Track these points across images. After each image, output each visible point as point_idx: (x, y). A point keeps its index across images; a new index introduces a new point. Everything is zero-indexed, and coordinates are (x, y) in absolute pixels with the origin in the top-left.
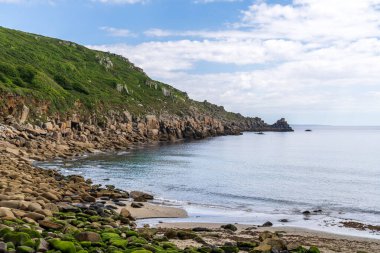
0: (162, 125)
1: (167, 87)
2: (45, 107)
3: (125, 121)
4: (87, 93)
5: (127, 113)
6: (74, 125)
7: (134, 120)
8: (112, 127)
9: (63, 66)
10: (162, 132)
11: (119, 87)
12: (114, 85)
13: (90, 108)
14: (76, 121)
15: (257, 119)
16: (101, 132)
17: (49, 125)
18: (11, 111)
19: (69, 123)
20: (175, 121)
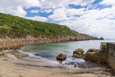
0: (70, 38)
2: (45, 35)
3: (62, 38)
4: (55, 33)
5: (63, 36)
6: (51, 38)
8: (59, 39)
9: (53, 28)
10: (70, 40)
11: (63, 32)
12: (62, 31)
13: (55, 35)
15: (96, 37)
17: (45, 38)
18: (38, 36)
19: (50, 38)
20: (73, 38)
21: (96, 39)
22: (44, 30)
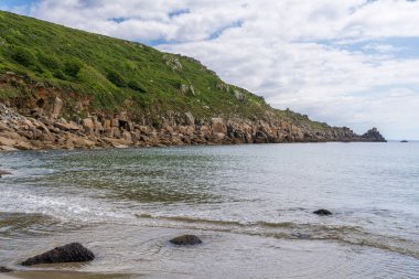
0: (230, 129)
1: (242, 90)
2: (87, 102)
3: (187, 123)
4: (141, 91)
5: (189, 115)
6: (122, 124)
7: (196, 122)
8: (169, 128)
9: (123, 65)
10: (229, 135)
11: (184, 88)
12: (178, 86)
13: (143, 106)
14: (124, 119)
15: (345, 128)
16: (154, 133)
17: (88, 122)
18: (40, 103)
19: (116, 122)
20: (246, 126)
21: (345, 135)
22: (73, 71)
